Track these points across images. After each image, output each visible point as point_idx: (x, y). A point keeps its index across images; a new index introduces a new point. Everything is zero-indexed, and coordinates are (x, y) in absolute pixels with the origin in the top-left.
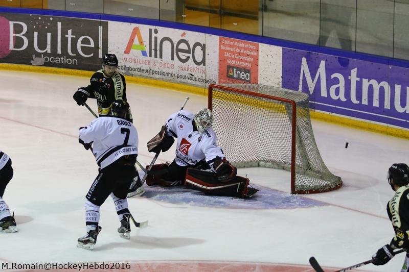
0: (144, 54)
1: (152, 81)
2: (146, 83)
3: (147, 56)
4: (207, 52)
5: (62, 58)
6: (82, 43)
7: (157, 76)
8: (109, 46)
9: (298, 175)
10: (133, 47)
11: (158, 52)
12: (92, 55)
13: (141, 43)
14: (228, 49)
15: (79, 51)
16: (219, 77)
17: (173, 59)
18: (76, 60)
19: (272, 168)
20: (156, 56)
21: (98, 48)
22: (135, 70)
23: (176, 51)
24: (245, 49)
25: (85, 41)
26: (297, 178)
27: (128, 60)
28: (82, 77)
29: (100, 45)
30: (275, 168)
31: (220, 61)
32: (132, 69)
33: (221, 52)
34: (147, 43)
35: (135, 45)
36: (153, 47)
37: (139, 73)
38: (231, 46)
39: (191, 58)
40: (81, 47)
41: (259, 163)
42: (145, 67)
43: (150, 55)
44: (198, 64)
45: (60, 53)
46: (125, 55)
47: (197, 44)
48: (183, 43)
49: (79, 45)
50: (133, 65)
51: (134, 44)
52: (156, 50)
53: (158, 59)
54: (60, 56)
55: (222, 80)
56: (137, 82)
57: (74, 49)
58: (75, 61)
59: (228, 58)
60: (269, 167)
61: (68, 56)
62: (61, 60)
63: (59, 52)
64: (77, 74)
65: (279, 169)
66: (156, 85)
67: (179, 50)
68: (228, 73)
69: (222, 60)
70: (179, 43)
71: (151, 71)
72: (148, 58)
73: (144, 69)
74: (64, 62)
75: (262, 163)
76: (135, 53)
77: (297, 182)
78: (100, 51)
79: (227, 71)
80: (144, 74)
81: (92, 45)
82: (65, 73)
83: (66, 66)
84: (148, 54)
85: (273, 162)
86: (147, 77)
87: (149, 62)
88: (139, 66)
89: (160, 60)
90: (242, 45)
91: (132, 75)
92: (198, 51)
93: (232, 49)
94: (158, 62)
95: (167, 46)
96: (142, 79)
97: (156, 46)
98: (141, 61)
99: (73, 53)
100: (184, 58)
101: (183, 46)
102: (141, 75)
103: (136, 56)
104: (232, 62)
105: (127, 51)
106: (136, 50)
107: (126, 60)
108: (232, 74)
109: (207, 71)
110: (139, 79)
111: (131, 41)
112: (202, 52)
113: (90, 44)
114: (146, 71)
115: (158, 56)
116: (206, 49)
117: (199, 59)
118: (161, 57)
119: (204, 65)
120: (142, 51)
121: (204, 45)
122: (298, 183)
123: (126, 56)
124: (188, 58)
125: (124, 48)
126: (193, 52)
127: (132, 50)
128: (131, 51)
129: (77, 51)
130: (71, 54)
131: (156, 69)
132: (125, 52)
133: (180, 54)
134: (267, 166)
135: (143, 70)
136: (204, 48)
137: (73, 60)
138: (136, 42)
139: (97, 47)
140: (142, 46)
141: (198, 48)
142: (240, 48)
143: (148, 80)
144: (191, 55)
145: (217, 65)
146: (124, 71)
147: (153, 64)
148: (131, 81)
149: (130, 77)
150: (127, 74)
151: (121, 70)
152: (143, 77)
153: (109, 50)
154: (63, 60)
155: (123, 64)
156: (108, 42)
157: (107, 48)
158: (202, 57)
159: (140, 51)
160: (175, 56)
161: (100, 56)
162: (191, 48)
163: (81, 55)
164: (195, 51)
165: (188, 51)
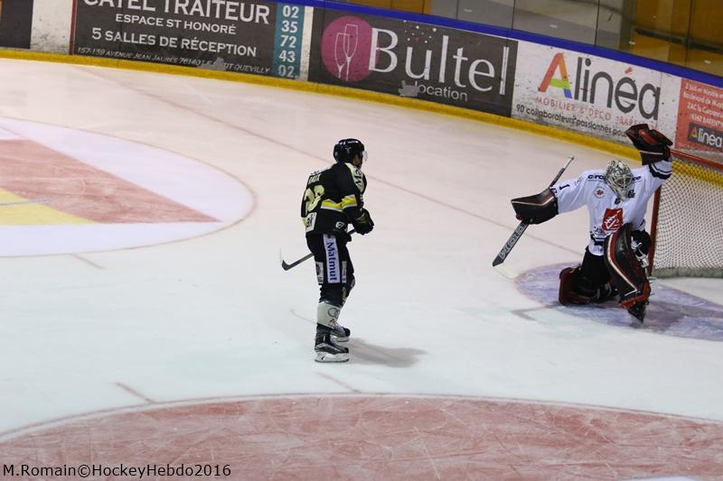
0: (568, 94)
1: (577, 136)
2: (566, 138)
3: (571, 97)
4: (661, 101)
5: (445, 90)
6: (476, 70)
7: (584, 129)
8: (516, 78)
10: (552, 82)
11: (589, 94)
12: (490, 89)
13: (565, 77)
14: (693, 97)
15: (471, 81)
16: (676, 139)
17: (609, 105)
18: (466, 94)
20: (584, 99)
21: (500, 79)
22: (552, 117)
23: (615, 94)
24: (720, 100)
25: (482, 67)
27: (542, 100)
28: (471, 121)
29: (504, 76)
31: (680, 114)
32: (547, 116)
33: (683, 102)
34: (573, 78)
35: (556, 80)
36: (582, 86)
37: (558, 122)
38: (697, 94)
39: (637, 106)
40: (475, 75)
42: (566, 114)
43: (576, 97)
44: (646, 116)
45: (443, 82)
46: (539, 92)
47: (648, 87)
48: (627, 84)
49: (472, 72)
50: (549, 109)
51: (553, 77)
52: (585, 90)
53: (588, 104)
54: (442, 86)
55: (681, 144)
56: (552, 135)
57: (464, 78)
58: (464, 95)
59: (692, 111)
61: (455, 88)
62: (443, 91)
63: (442, 79)
64: (465, 115)
66: (581, 142)
67: (619, 93)
68: (689, 133)
69: (683, 113)
70: (621, 82)
71: (575, 121)
72: (572, 101)
73: (565, 116)
74: (447, 95)
76: (555, 91)
78: (503, 84)
79: (688, 130)
80: (565, 124)
81: (492, 74)
82: (448, 112)
83: (450, 102)
84: (573, 96)
86: (569, 128)
87: (574, 106)
88: (558, 111)
89: (590, 105)
90: (714, 94)
91: (547, 124)
92: (649, 97)
93: (699, 99)
94: (586, 109)
95: (602, 84)
96: (561, 132)
97: (586, 84)
98: (562, 105)
99: (461, 83)
100: (626, 105)
101: (626, 88)
102: (559, 125)
103: (556, 97)
104: (698, 119)
105: (543, 88)
106: (556, 88)
107: (540, 101)
108: (695, 136)
110: (555, 130)
111: (550, 73)
112: (654, 99)
113: (488, 72)
114: (568, 120)
115: (588, 99)
116: (661, 96)
117: (649, 109)
118: (592, 101)
119: (656, 118)
120: (565, 90)
121: (659, 89)
123: (540, 95)
124: (633, 106)
125: (539, 82)
126: (641, 99)
127: (550, 87)
128: (548, 89)
129: (468, 80)
130: (459, 84)
131: (583, 118)
132: (539, 90)
133: (621, 99)
135: (563, 118)
136: (657, 93)
137: (461, 94)
138: (557, 75)
139: (498, 78)
140: (565, 82)
141: (649, 93)
142: (712, 98)
143: (570, 134)
144: (637, 103)
145: (675, 120)
146: (535, 118)
147: (579, 110)
148: (544, 132)
149: (543, 127)
150: (540, 122)
151: (530, 116)
152: (563, 127)
153: (516, 83)
154: (447, 92)
155: (534, 106)
156: (516, 71)
157: (514, 80)
158: (654, 106)
159: (562, 90)
160: (614, 101)
161: (502, 91)
162: (639, 92)
163: (474, 88)
164: (644, 97)
165: (633, 97)
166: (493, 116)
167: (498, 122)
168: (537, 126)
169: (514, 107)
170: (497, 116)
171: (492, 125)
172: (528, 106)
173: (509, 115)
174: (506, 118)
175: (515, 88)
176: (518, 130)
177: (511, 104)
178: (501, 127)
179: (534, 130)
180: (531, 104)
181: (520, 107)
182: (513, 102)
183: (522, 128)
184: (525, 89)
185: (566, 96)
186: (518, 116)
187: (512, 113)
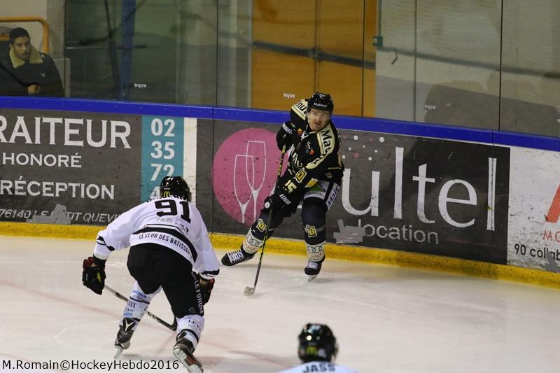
5: (404, 229)
6: (449, 195)
8: (510, 203)
12: (472, 223)
15: (442, 214)
18: (436, 234)
21: (486, 207)
25: (457, 191)
27: (553, 235)
29: (491, 201)
40: (448, 203)
45: (400, 218)
46: (547, 223)
49: (443, 198)
54: (399, 223)
58: (432, 235)
61: (418, 225)
62: (401, 232)
63: (398, 214)
64: (437, 266)
74: (407, 237)
78: (491, 215)
81: (473, 200)
82: (412, 263)
83: (413, 247)
99: (428, 216)
105: (552, 216)
107: (550, 236)
113: (467, 198)
123: (550, 227)
125: (545, 207)
129: (438, 212)
130: (424, 220)
132: (547, 219)
137: (429, 234)
139: (483, 205)
146: (543, 262)
149: (557, 276)
150: (551, 268)
151: (537, 259)
153: (510, 212)
154: (407, 233)
155: (541, 244)
156: (510, 193)
157: (507, 207)
161: (491, 225)
163: (447, 223)
166: (480, 264)
167: (487, 273)
168: (548, 275)
169: (511, 248)
170: (487, 264)
172: (532, 245)
173: (503, 261)
174: (499, 266)
175: (510, 219)
176: (520, 283)
177: (506, 243)
179: (543, 281)
180: (536, 241)
181: (520, 248)
182: (509, 241)
183: (524, 278)
184: (526, 219)
186: (518, 261)
187: (508, 258)
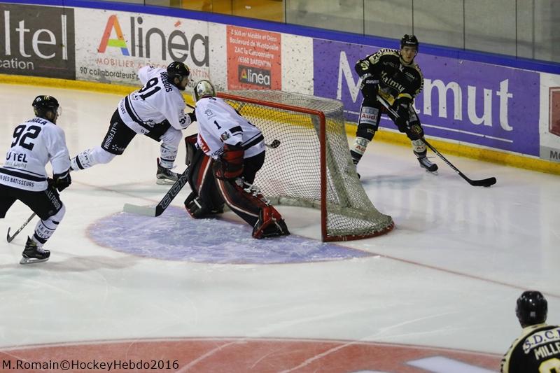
0: (125, 52)
3: (129, 55)
4: (210, 48)
8: (76, 43)
9: (331, 214)
10: (109, 42)
11: (144, 50)
12: (53, 55)
13: (121, 37)
14: (239, 42)
15: (35, 51)
16: (228, 82)
17: (164, 58)
19: (298, 206)
20: (141, 55)
21: (62, 45)
22: (113, 75)
23: (168, 47)
24: (263, 42)
25: (44, 37)
26: (329, 219)
27: (103, 61)
29: (64, 42)
30: (301, 206)
31: (229, 59)
32: (109, 74)
33: (230, 47)
34: (128, 36)
35: (113, 40)
36: (137, 43)
37: (119, 79)
38: (242, 38)
39: (189, 56)
40: (38, 44)
41: (279, 199)
42: (126, 71)
43: (133, 54)
44: (199, 64)
46: (99, 54)
47: (197, 37)
49: (35, 42)
50: (110, 68)
51: (110, 38)
52: (141, 47)
53: (144, 59)
55: (232, 86)
56: (115, 91)
59: (239, 55)
60: (293, 205)
64: (33, 83)
65: (306, 207)
67: (172, 46)
68: (240, 75)
69: (231, 57)
70: (172, 36)
71: (135, 76)
72: (130, 58)
73: (125, 73)
75: (283, 199)
76: (113, 51)
77: (329, 224)
78: (65, 50)
79: (238, 72)
80: (126, 80)
82: (17, 82)
84: (130, 52)
85: (299, 199)
86: (130, 84)
87: (132, 63)
88: (118, 69)
89: (146, 60)
90: (257, 36)
91: (110, 82)
92: (199, 46)
93: (244, 43)
94: (144, 64)
95: (156, 40)
96: (124, 88)
97: (140, 40)
98: (121, 62)
100: (179, 56)
101: (178, 40)
102: (121, 82)
103: (114, 56)
104: (245, 61)
105: (102, 49)
106: (114, 48)
107: (101, 61)
108: (245, 77)
109: (212, 73)
110: (118, 87)
111: (107, 34)
113: (50, 40)
114: (129, 76)
115: (144, 54)
116: (210, 44)
117: (200, 58)
118: (148, 55)
119: (208, 65)
120: (122, 49)
121: (207, 38)
122: (331, 226)
123: (100, 56)
124: (186, 56)
125: (97, 44)
126: (192, 48)
127: (108, 47)
128: (107, 50)
132: (99, 51)
133: (174, 51)
134: (291, 203)
135: (124, 75)
136: (206, 41)
138: (113, 35)
139: (60, 44)
140: (121, 41)
141: (199, 43)
142: (255, 41)
143: (131, 88)
144: (188, 53)
145: (226, 64)
146: (98, 77)
147: (138, 65)
148: (108, 90)
149: (107, 85)
150: (103, 81)
151: (94, 76)
152: (125, 84)
153: (76, 47)
155: (96, 66)
156: (76, 37)
157: (74, 45)
158: (204, 54)
159: (120, 49)
160: (168, 54)
161: (65, 56)
162: (189, 42)
163: (38, 56)
164: (195, 47)
165: (184, 47)
166: (60, 80)
167: (65, 86)
168: (101, 85)
169: (78, 69)
170: (64, 80)
171: (61, 89)
172: (90, 68)
173: (74, 78)
174: (71, 81)
175: (76, 52)
177: (74, 67)
178: (68, 90)
179: (98, 89)
180: (93, 65)
181: (84, 69)
182: (77, 65)
183: (87, 88)
184: (86, 53)
185: (124, 54)
186: (83, 78)
187: (77, 76)
